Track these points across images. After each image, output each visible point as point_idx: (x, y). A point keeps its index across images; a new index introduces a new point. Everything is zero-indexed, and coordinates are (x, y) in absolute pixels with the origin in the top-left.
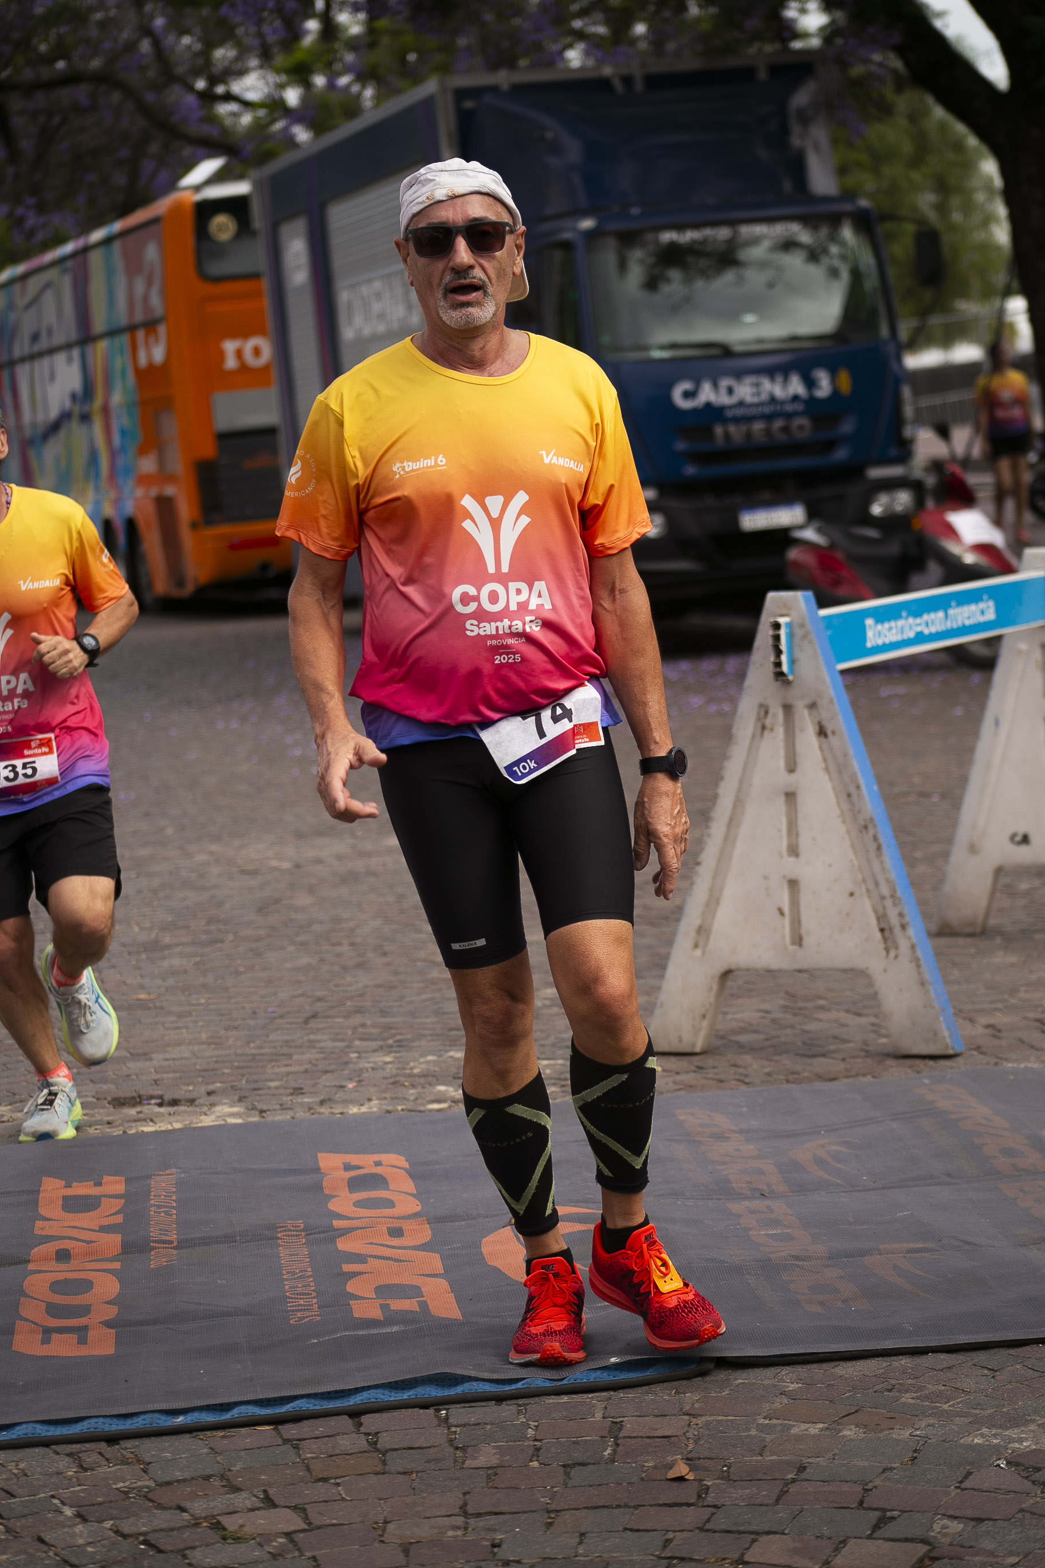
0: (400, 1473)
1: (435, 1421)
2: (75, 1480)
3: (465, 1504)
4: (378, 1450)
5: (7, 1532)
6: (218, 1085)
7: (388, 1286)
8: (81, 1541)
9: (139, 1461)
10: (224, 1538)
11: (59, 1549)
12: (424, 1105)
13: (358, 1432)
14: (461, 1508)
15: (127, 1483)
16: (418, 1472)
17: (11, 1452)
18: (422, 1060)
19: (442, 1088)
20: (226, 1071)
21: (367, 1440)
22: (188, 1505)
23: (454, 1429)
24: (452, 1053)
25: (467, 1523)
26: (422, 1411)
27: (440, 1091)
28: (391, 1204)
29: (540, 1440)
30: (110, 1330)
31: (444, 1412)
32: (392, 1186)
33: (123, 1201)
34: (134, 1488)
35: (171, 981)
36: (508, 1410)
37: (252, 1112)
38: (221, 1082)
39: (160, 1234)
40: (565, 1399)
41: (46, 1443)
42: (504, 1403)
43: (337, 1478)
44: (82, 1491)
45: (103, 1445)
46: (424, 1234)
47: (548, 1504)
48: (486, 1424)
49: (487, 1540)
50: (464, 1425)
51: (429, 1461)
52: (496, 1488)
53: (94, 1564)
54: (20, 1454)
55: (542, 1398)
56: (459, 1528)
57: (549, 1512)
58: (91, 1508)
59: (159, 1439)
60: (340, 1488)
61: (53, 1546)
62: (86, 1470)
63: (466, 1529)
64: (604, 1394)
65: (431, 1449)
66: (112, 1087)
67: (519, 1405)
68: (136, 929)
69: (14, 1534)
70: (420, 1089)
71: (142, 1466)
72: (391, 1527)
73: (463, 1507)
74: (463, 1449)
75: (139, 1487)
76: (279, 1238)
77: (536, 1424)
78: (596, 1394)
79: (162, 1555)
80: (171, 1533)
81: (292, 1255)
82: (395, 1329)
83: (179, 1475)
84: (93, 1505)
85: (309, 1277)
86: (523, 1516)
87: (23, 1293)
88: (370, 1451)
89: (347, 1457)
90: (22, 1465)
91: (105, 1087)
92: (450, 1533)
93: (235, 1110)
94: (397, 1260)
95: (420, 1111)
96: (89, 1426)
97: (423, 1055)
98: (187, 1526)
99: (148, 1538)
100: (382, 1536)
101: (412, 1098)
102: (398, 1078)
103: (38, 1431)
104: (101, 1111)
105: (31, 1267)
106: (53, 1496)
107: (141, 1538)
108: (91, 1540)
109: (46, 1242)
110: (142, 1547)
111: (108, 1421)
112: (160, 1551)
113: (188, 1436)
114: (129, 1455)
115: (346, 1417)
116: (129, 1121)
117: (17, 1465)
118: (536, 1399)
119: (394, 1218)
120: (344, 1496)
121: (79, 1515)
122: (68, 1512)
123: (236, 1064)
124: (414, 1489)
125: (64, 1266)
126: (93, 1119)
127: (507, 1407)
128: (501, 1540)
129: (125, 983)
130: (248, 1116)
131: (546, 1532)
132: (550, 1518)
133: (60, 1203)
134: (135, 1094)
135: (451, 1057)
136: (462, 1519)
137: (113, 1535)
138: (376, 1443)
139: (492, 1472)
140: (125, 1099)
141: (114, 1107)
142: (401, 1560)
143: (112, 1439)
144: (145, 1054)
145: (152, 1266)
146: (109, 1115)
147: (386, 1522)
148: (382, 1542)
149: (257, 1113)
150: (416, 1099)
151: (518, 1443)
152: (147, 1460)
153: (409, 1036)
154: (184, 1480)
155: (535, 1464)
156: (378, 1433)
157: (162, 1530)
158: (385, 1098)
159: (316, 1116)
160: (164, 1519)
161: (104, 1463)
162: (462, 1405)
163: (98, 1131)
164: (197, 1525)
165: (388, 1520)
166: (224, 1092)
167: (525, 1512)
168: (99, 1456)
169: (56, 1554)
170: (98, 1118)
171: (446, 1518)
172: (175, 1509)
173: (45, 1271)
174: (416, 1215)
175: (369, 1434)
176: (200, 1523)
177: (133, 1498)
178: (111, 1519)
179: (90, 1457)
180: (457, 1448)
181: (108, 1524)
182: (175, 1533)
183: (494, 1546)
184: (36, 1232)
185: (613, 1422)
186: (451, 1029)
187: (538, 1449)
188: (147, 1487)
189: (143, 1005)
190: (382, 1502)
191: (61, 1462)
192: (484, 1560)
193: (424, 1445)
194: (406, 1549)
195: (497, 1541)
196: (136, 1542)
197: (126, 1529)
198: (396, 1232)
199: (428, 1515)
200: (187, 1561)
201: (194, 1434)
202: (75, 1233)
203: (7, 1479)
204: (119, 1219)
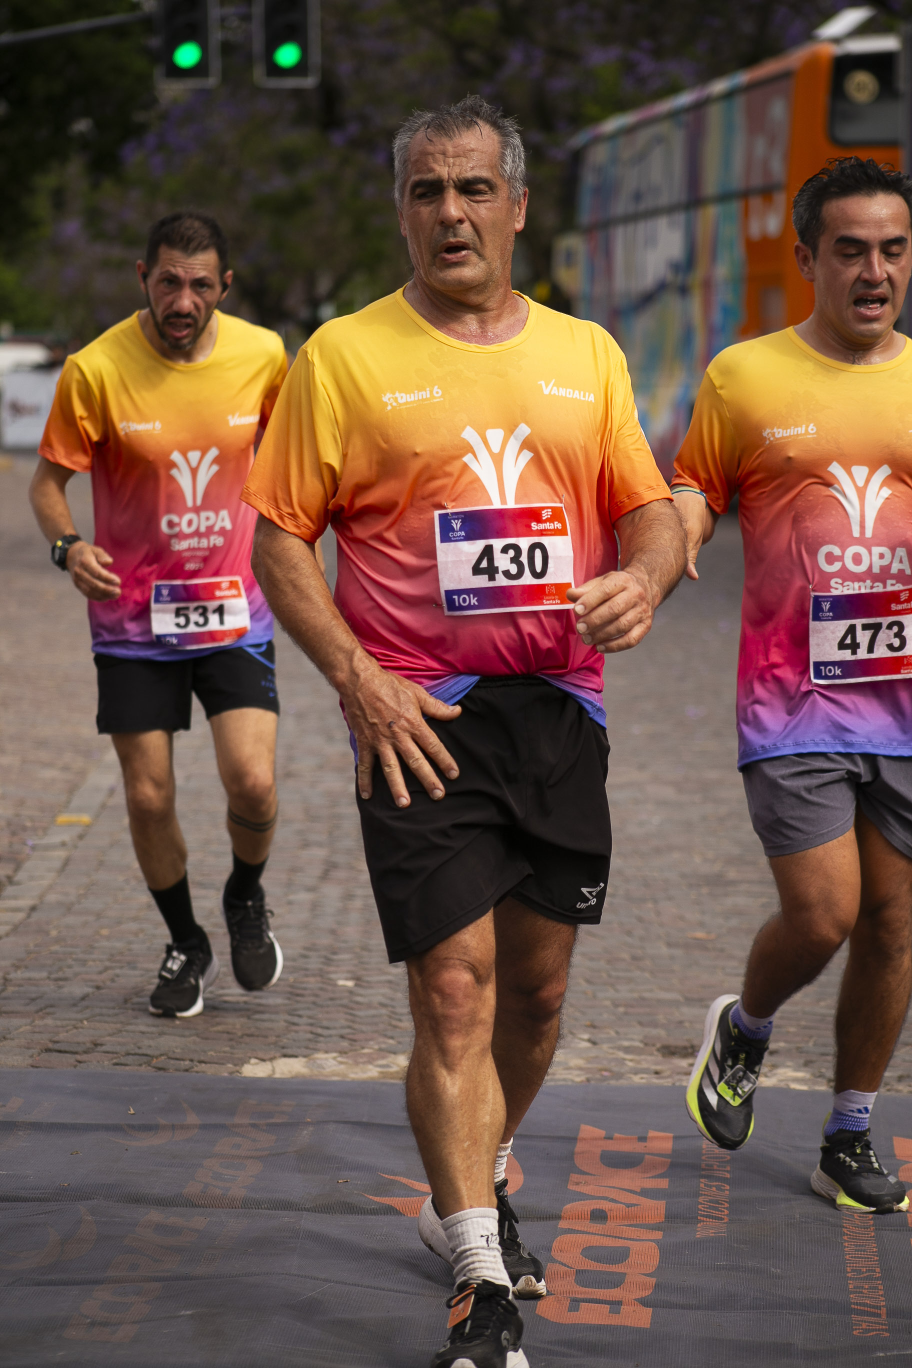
6: (782, 1044)
20: (792, 1029)
30: (647, 1308)
33: (670, 1162)
35: (734, 922)
37: (819, 1080)
38: (786, 1041)
39: (710, 1207)
66: (662, 1033)
68: (697, 859)
76: (844, 1227)
81: (857, 1250)
85: (877, 1279)
91: (654, 1032)
93: (800, 1074)
104: (649, 1058)
105: (563, 1224)
109: (582, 1200)
116: (679, 1073)
123: (803, 1023)
125: (597, 1227)
126: (639, 1066)
129: (682, 918)
130: (815, 1083)
134: (686, 1044)
140: (676, 1047)
141: (664, 1055)
144: (701, 1000)
145: (697, 1238)
146: (657, 1064)
149: (825, 1081)
159: (893, 1093)
163: (645, 1080)
166: (788, 1053)
170: (644, 1065)
173: (578, 1232)
184: (571, 1186)
189: (701, 945)
202: (613, 1194)
204: (663, 1185)
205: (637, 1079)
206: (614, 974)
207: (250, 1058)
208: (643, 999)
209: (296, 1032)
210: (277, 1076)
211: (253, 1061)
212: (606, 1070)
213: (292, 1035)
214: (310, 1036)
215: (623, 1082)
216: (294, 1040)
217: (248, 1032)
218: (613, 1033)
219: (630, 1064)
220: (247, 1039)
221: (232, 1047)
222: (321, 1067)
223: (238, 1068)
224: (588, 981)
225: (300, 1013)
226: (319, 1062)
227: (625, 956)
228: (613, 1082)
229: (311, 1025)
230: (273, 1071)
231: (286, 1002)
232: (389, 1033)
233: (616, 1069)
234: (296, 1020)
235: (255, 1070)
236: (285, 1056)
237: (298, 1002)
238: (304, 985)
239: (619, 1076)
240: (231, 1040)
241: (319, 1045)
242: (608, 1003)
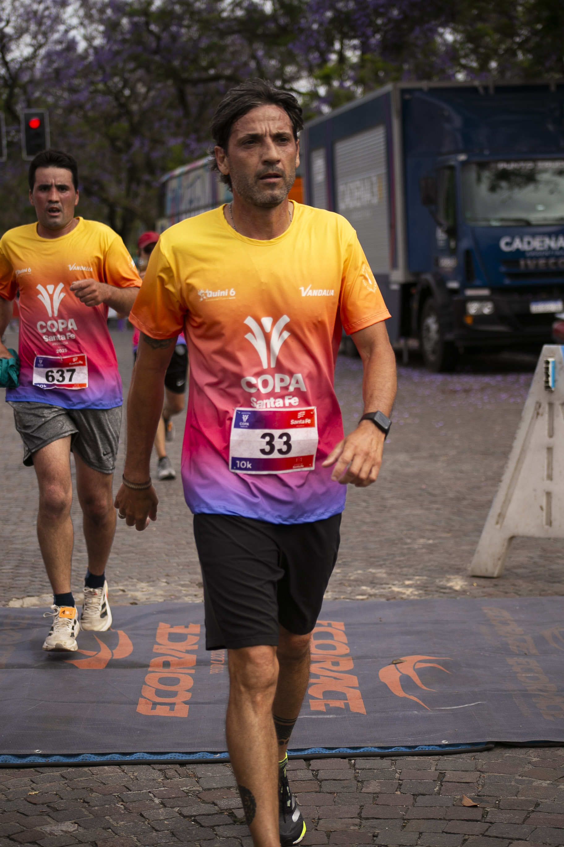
0: (328, 793)
1: (348, 766)
2: (162, 784)
3: (361, 812)
4: (318, 779)
5: (125, 809)
7: (330, 692)
8: (162, 818)
9: (195, 776)
10: (235, 822)
11: (151, 821)
12: (354, 596)
13: (308, 769)
14: (358, 814)
15: (188, 788)
16: (337, 793)
17: (131, 766)
18: (355, 572)
19: (364, 588)
21: (313, 774)
22: (218, 802)
23: (357, 771)
24: (371, 570)
25: (361, 823)
26: (342, 760)
27: (363, 589)
28: (334, 648)
29: (402, 780)
30: (187, 706)
31: (353, 761)
32: (335, 638)
33: (198, 638)
34: (191, 791)
36: (386, 762)
39: (216, 657)
40: (416, 758)
41: (149, 763)
42: (385, 758)
43: (296, 793)
44: (164, 790)
45: (178, 766)
46: (349, 665)
47: (404, 815)
48: (374, 769)
49: (371, 833)
50: (363, 769)
51: (343, 787)
52: (377, 804)
53: (168, 830)
54: (135, 768)
55: (405, 757)
56: (356, 825)
57: (404, 820)
58: (169, 800)
59: (206, 765)
60: (296, 799)
61: (147, 819)
62: (168, 779)
63: (360, 826)
64: (437, 757)
65: (345, 781)
67: (392, 760)
69: (128, 810)
70: (353, 588)
71: (196, 779)
72: (321, 822)
73: (360, 814)
74: (362, 782)
75: (194, 790)
77: (400, 771)
78: (432, 757)
79: (202, 828)
80: (208, 816)
82: (331, 716)
83: (214, 786)
84: (170, 798)
86: (390, 821)
87: (144, 683)
88: (314, 780)
89: (302, 782)
90: (136, 774)
91: (195, 577)
92: (352, 828)
94: (335, 678)
95: (352, 599)
96: (171, 757)
97: (356, 570)
98: (216, 814)
99: (196, 818)
100: (316, 826)
101: (349, 592)
102: (343, 581)
103: (145, 757)
104: (193, 589)
105: (150, 669)
106: (150, 792)
107: (193, 818)
108: (167, 817)
109: (159, 657)
110: (193, 823)
111: (181, 755)
112: (202, 826)
113: (221, 764)
114: (190, 773)
115: (303, 760)
117: (133, 774)
118: (401, 757)
119: (335, 656)
120: (298, 803)
121: (162, 803)
122: (157, 801)
124: (335, 802)
125: (166, 670)
126: (188, 593)
127: (386, 761)
128: (378, 833)
131: (402, 830)
132: (404, 823)
133: (167, 636)
135: (370, 572)
136: (359, 820)
137: (179, 815)
138: (317, 775)
139: (376, 795)
142: (325, 840)
143: (182, 764)
145: (210, 673)
146: (196, 591)
147: (319, 819)
148: (316, 830)
150: (351, 593)
151: (390, 781)
152: (199, 776)
153: (349, 560)
154: (217, 788)
155: (398, 793)
156: (319, 770)
157: (203, 815)
158: (335, 592)
160: (205, 808)
161: (177, 776)
162: (363, 758)
163: (189, 600)
164: (222, 813)
165: (320, 818)
167: (392, 819)
168: (175, 772)
169: (148, 823)
170: (190, 592)
171: (350, 819)
172: (211, 804)
173: (157, 672)
174: (346, 655)
175: (313, 770)
176: (223, 812)
177: (191, 796)
178: (178, 807)
179: (170, 772)
180: (358, 781)
181: (177, 809)
182: (210, 817)
183: (374, 836)
184: (154, 651)
185: (440, 773)
186: (371, 557)
187: (400, 785)
188: (198, 791)
190: (318, 808)
191: (155, 774)
192: (368, 844)
193: (342, 779)
194: (329, 834)
195: (376, 834)
196: (190, 820)
197: (185, 813)
198: (336, 664)
199: (341, 817)
200: (215, 833)
201: (224, 764)
202: (174, 653)
203: (127, 781)
204: (196, 647)
205: (186, 599)
206: (178, 551)
207: (12, 598)
208: (191, 562)
209: (34, 585)
210: (25, 606)
211: (14, 599)
212: (173, 595)
213: (33, 586)
214: (40, 586)
215: (180, 601)
216: (33, 589)
217: (13, 586)
218: (176, 578)
219: (184, 592)
220: (11, 589)
221: (4, 593)
222: (45, 600)
223: (7, 603)
224: (167, 555)
225: (37, 576)
226: (44, 598)
227: (184, 542)
228: (176, 601)
229: (41, 581)
230: (23, 603)
231: (30, 571)
232: (76, 584)
233: (177, 595)
234: (34, 579)
235: (15, 604)
236: (29, 596)
237: (35, 571)
238: (39, 563)
239: (178, 598)
240: (4, 590)
241: (44, 591)
242: (175, 564)
